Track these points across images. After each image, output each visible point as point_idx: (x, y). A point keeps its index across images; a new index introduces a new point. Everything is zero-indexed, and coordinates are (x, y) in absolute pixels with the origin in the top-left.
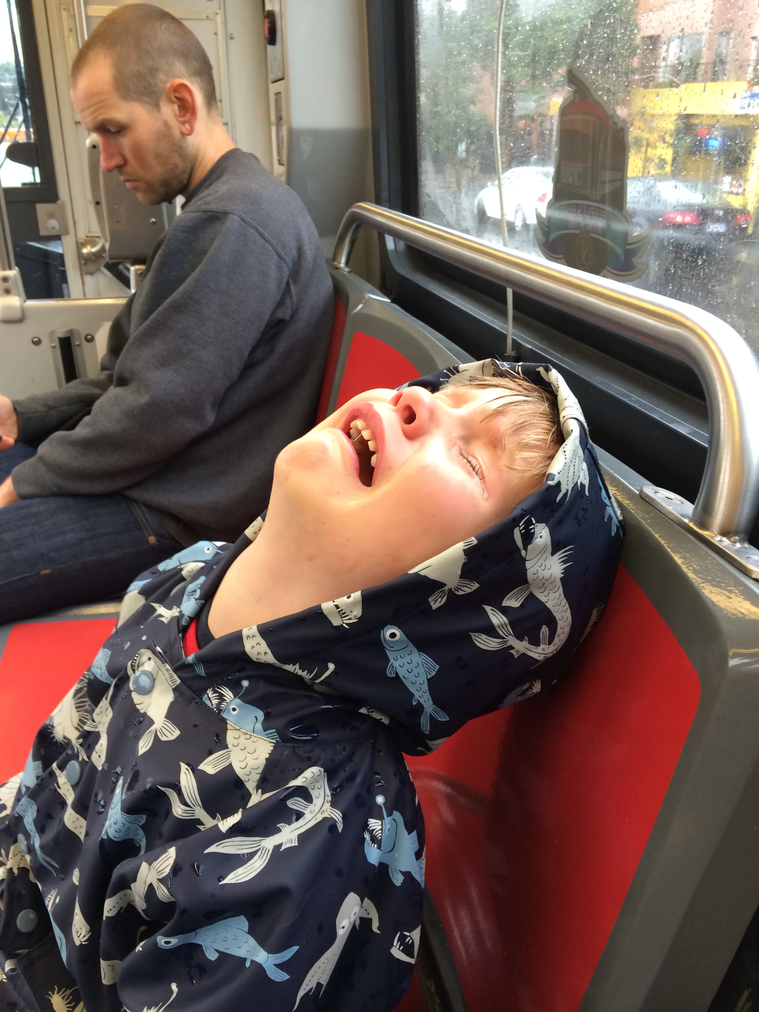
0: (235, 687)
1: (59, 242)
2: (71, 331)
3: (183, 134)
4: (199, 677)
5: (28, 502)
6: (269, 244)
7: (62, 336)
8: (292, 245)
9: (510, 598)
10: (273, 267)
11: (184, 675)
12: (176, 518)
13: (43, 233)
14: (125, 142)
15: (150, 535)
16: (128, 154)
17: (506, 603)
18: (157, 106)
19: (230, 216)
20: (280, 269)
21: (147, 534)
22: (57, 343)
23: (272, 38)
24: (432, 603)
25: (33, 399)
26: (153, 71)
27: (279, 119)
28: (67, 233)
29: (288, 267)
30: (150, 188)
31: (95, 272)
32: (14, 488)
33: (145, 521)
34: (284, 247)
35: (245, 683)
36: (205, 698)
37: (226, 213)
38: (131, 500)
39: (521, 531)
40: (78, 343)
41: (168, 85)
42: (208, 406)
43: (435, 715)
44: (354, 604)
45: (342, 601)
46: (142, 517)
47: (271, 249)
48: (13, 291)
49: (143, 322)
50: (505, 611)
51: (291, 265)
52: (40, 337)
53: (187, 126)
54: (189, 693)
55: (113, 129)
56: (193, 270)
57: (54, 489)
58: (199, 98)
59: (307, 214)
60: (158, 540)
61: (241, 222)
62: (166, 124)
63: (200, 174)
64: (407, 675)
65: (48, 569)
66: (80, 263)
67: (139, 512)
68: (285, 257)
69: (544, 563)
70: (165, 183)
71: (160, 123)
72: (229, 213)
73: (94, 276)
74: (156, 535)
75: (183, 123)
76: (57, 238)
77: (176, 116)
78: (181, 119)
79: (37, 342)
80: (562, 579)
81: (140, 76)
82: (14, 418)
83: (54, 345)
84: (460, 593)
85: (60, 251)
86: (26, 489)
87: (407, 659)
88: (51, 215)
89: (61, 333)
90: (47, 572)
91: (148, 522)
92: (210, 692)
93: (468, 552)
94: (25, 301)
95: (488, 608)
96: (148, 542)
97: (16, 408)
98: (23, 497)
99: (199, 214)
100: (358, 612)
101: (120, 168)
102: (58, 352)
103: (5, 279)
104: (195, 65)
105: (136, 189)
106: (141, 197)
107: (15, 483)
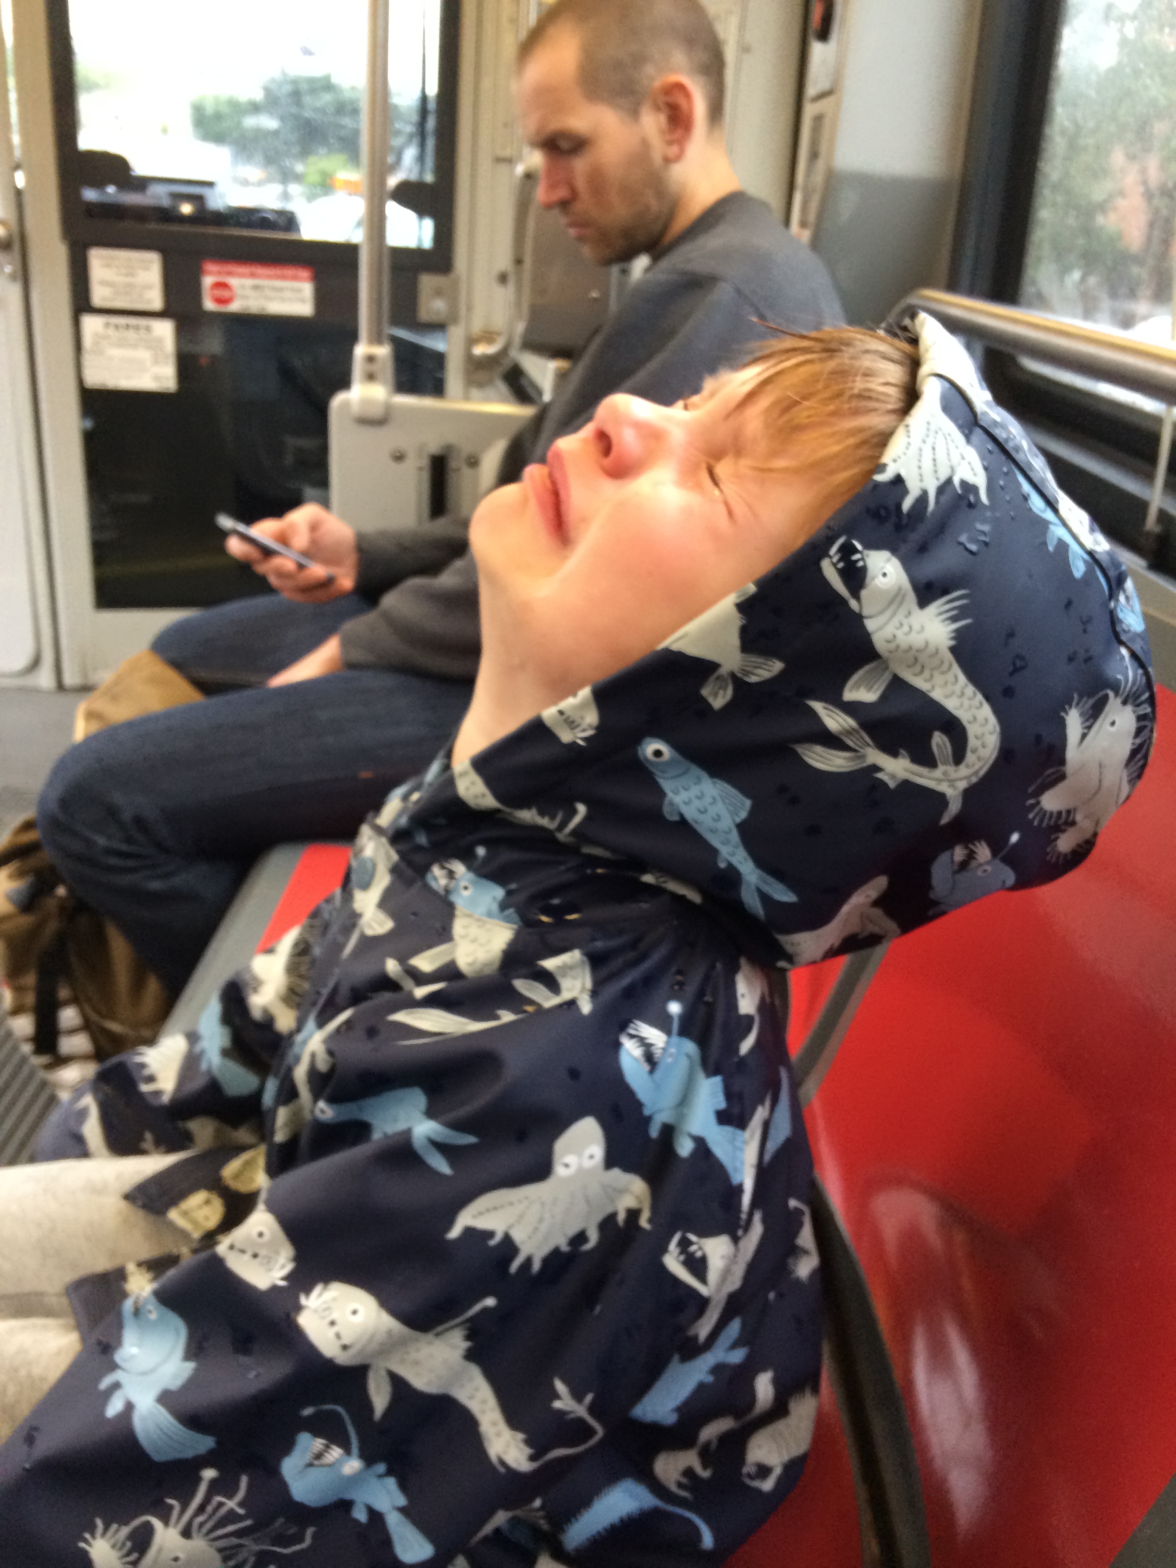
0: (467, 856)
1: (442, 333)
2: (449, 447)
3: (667, 161)
4: (419, 848)
5: (356, 673)
7: (435, 452)
9: (857, 686)
11: (404, 847)
13: (423, 316)
14: (580, 165)
16: (581, 184)
17: (849, 695)
18: (636, 114)
19: (720, 284)
22: (425, 462)
23: (823, 33)
24: (711, 700)
25: (383, 534)
26: (640, 59)
27: (814, 156)
28: (456, 322)
30: (602, 237)
31: (486, 385)
32: (341, 651)
35: (481, 851)
36: (429, 877)
37: (715, 280)
39: (834, 565)
40: (455, 466)
43: (767, 889)
44: (583, 706)
45: (569, 703)
48: (379, 378)
50: (851, 709)
52: (406, 451)
53: (675, 148)
54: (409, 872)
55: (564, 145)
58: (700, 108)
61: (735, 295)
62: (645, 143)
64: (701, 818)
65: (370, 771)
66: (467, 366)
69: (905, 622)
70: (627, 233)
71: (635, 141)
72: (719, 279)
73: (485, 389)
75: (670, 143)
76: (438, 327)
77: (661, 131)
78: (669, 137)
79: (399, 457)
80: (953, 650)
81: (618, 66)
82: (357, 557)
83: (421, 465)
84: (753, 679)
85: (443, 349)
86: (358, 655)
87: (695, 790)
88: (438, 293)
89: (434, 447)
90: (368, 775)
92: (436, 871)
93: (744, 607)
94: (392, 395)
95: (818, 706)
97: (359, 543)
98: (351, 666)
99: (673, 275)
100: (591, 718)
101: (564, 205)
102: (426, 476)
103: (371, 359)
104: (703, 56)
105: (581, 239)
106: (586, 251)
107: (345, 644)
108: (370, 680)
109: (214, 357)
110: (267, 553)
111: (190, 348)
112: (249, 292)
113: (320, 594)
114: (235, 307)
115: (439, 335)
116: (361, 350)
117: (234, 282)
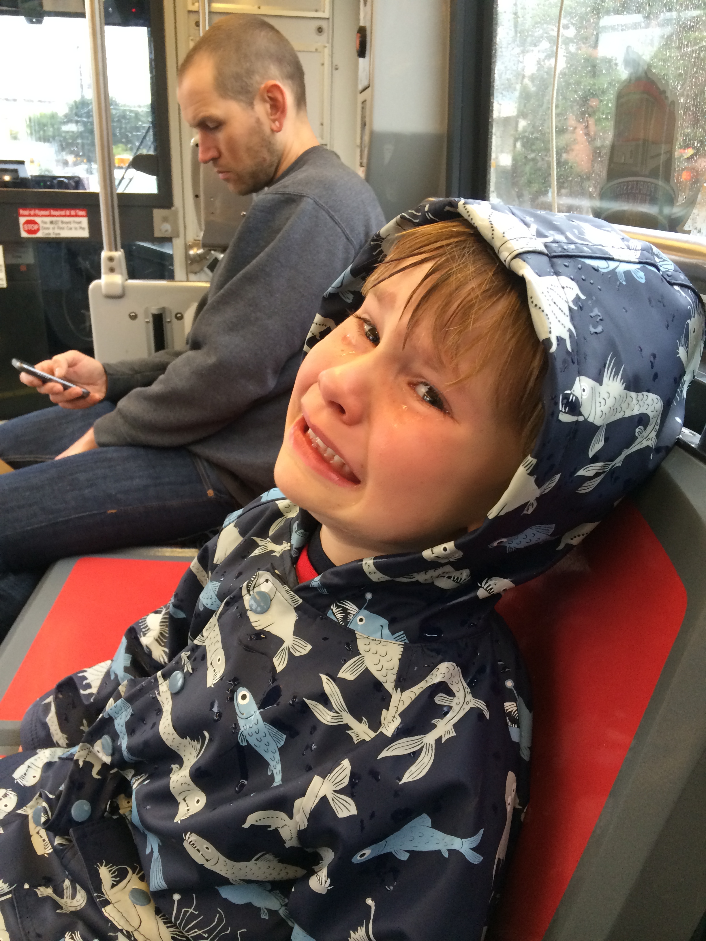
1: (170, 244)
2: (164, 309)
3: (273, 131)
4: (321, 595)
5: (105, 449)
6: (339, 226)
7: (155, 312)
8: (361, 229)
9: (593, 446)
10: (341, 247)
11: (305, 595)
12: (233, 475)
13: (157, 234)
14: (221, 136)
15: (209, 489)
16: (223, 148)
17: (591, 453)
18: (251, 104)
19: (305, 199)
20: (347, 251)
21: (206, 488)
22: (150, 319)
23: (362, 52)
25: (122, 363)
26: (250, 73)
27: (364, 125)
28: (178, 236)
29: (355, 249)
30: (239, 179)
31: (199, 272)
32: (95, 437)
33: (205, 475)
34: (352, 230)
35: (369, 596)
36: (329, 613)
37: (301, 196)
38: (195, 455)
39: (565, 412)
40: (168, 320)
41: (263, 86)
42: (269, 371)
46: (203, 471)
47: (340, 231)
48: (117, 270)
49: (218, 292)
50: (596, 458)
51: (358, 247)
52: (137, 313)
53: (277, 123)
54: (313, 610)
55: (211, 125)
56: (266, 246)
57: (129, 440)
58: (289, 99)
59: (378, 204)
60: (215, 494)
61: (315, 205)
62: (258, 121)
63: (284, 166)
65: (114, 509)
66: (186, 261)
67: (202, 468)
68: (353, 239)
69: (601, 399)
70: (254, 175)
71: (253, 121)
72: (304, 196)
73: (198, 275)
74: (214, 489)
75: (274, 121)
76: (168, 240)
77: (267, 114)
78: (272, 117)
79: (134, 317)
81: (237, 77)
82: (104, 378)
83: (147, 320)
84: (547, 491)
85: (170, 252)
86: (105, 439)
88: (165, 219)
89: (154, 310)
90: (114, 511)
91: (208, 477)
92: (334, 608)
93: (533, 472)
94: (127, 280)
96: (207, 495)
97: (107, 370)
98: (101, 445)
99: (277, 195)
101: (215, 160)
102: (151, 326)
103: (111, 259)
104: (288, 69)
105: (227, 180)
106: (231, 187)
107: (96, 433)
108: (111, 453)
109: (28, 266)
110: (44, 381)
111: (13, 261)
112: (48, 225)
113: (81, 403)
114: (39, 235)
115: (167, 244)
116: (104, 254)
117: (38, 220)
